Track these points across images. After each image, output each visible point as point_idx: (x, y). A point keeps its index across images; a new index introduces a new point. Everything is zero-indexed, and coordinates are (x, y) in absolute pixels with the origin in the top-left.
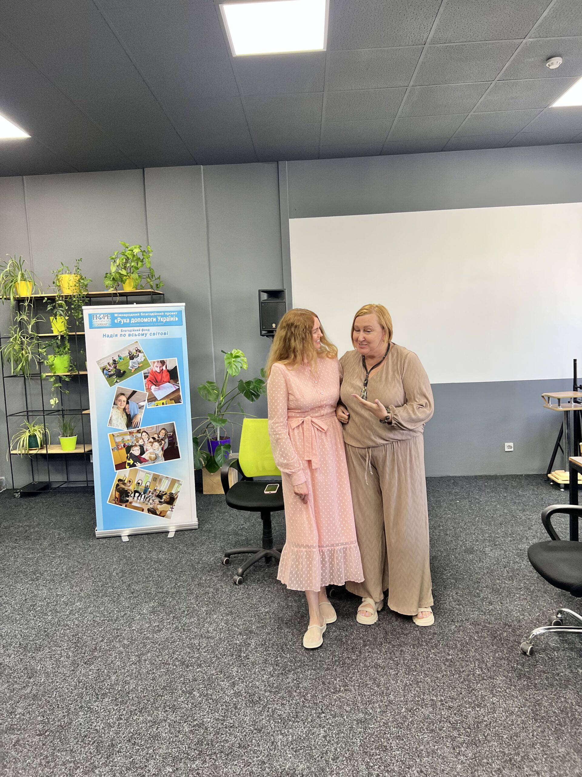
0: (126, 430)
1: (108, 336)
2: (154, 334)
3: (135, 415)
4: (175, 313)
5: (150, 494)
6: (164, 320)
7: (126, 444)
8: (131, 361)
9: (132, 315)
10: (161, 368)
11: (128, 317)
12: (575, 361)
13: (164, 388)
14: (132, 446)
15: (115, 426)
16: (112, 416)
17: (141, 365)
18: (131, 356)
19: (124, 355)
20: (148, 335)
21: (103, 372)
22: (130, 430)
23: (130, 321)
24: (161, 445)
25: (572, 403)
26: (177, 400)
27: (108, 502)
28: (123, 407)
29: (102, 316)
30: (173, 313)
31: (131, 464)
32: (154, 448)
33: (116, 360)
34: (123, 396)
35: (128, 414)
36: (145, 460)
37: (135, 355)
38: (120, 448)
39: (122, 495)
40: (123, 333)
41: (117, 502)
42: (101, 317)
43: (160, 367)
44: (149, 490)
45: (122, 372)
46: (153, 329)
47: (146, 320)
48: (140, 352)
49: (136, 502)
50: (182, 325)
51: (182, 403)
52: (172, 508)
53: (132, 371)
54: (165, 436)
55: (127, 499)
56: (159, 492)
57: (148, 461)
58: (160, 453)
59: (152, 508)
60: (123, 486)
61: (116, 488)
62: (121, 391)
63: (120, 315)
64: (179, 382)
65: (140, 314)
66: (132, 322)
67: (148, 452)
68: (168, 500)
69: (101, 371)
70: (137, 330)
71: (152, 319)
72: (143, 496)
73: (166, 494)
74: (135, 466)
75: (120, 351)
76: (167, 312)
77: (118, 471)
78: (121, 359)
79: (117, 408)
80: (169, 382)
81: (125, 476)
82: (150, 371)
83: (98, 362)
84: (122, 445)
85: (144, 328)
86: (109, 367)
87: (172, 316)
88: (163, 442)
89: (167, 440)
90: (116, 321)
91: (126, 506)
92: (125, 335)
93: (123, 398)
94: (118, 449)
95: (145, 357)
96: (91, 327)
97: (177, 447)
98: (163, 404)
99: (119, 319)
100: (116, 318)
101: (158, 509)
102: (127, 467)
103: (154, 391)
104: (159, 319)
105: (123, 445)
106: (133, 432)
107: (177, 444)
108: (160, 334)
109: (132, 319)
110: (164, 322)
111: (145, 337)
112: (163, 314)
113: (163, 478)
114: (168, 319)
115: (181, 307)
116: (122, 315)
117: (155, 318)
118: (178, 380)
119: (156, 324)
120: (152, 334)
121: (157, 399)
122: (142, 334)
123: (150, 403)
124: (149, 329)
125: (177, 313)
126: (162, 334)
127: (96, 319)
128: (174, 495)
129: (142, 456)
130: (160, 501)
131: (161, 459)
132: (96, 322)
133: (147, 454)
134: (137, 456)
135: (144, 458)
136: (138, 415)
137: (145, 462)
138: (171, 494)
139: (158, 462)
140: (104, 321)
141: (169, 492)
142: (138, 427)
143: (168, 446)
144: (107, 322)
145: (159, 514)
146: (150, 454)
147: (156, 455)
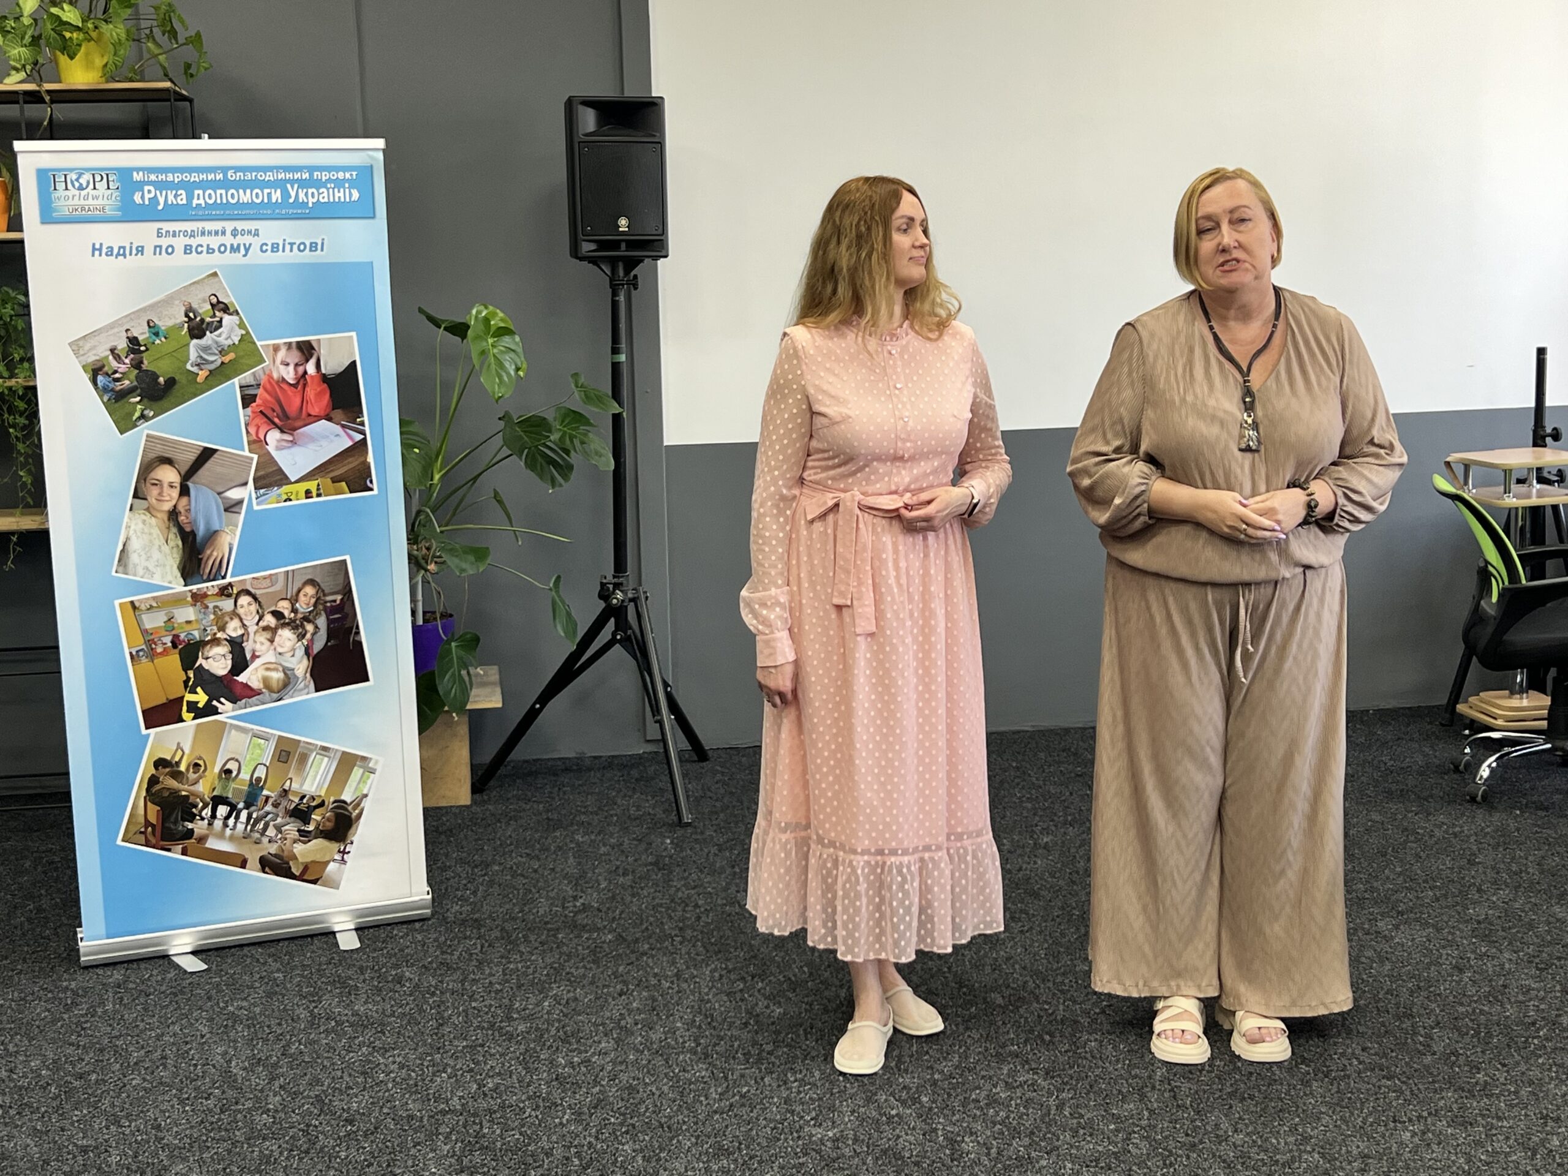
0: (179, 586)
1: (110, 253)
2: (275, 248)
3: (212, 535)
4: (348, 175)
5: (268, 808)
6: (310, 197)
7: (182, 636)
8: (195, 341)
9: (194, 178)
10: (301, 369)
11: (182, 185)
12: (1541, 352)
13: (312, 439)
14: (201, 644)
15: (141, 572)
16: (128, 539)
17: (232, 356)
18: (193, 324)
19: (170, 323)
20: (255, 249)
21: (94, 382)
22: (194, 588)
23: (190, 198)
24: (304, 636)
25: (1531, 485)
26: (359, 481)
27: (119, 842)
28: (168, 506)
29: (86, 178)
30: (341, 175)
31: (200, 705)
32: (280, 650)
33: (141, 338)
34: (167, 467)
35: (188, 529)
36: (250, 693)
37: (208, 319)
38: (159, 650)
39: (170, 814)
40: (164, 242)
41: (153, 841)
42: (83, 181)
43: (296, 365)
44: (265, 792)
45: (161, 380)
46: (272, 231)
47: (245, 197)
48: (226, 309)
49: (221, 836)
50: (374, 217)
51: (375, 492)
52: (344, 852)
53: (199, 379)
54: (315, 605)
55: (190, 826)
56: (297, 800)
57: (258, 693)
58: (301, 666)
59: (275, 856)
60: (173, 783)
61: (148, 790)
62: (159, 450)
63: (153, 177)
64: (366, 419)
65: (225, 175)
66: (195, 202)
67: (257, 663)
68: (330, 825)
69: (85, 379)
70: (216, 233)
71: (269, 194)
72: (244, 815)
73: (322, 804)
74: (215, 712)
75: (152, 307)
76: (321, 169)
77: (153, 731)
78: (157, 334)
79: (148, 510)
80: (329, 419)
81: (179, 747)
82: (263, 379)
83: (76, 346)
84: (168, 640)
85: (240, 225)
86: (114, 364)
87: (339, 184)
88: (310, 628)
89: (322, 621)
90: (137, 198)
91: (184, 852)
92: (170, 250)
93: (169, 475)
94: (152, 654)
95: (245, 328)
96: (48, 217)
97: (360, 643)
98: (308, 494)
99: (149, 192)
100: (140, 186)
101: (294, 858)
102: (186, 715)
103: (278, 448)
104: (293, 194)
105: (170, 638)
106: (205, 595)
107: (358, 633)
108: (295, 247)
109: (196, 192)
110: (310, 205)
111: (245, 256)
112: (306, 176)
113: (312, 751)
114: (325, 194)
115: (371, 153)
116: (160, 178)
117: (279, 191)
118: (361, 412)
119: (284, 212)
120: (269, 248)
121: (287, 477)
122: (232, 245)
123: (262, 491)
124: (257, 230)
125: (354, 173)
126: (302, 247)
127: (67, 189)
128: (350, 808)
129: (238, 675)
130: (304, 831)
131: (302, 685)
132: (67, 198)
133: (256, 669)
134: (220, 679)
135: (246, 686)
136: (224, 535)
137: (250, 697)
138: (341, 804)
139: (292, 697)
140: (96, 198)
141: (332, 799)
142: (224, 577)
143: (328, 640)
144: (105, 202)
145: (297, 874)
146: (268, 669)
147: (285, 674)
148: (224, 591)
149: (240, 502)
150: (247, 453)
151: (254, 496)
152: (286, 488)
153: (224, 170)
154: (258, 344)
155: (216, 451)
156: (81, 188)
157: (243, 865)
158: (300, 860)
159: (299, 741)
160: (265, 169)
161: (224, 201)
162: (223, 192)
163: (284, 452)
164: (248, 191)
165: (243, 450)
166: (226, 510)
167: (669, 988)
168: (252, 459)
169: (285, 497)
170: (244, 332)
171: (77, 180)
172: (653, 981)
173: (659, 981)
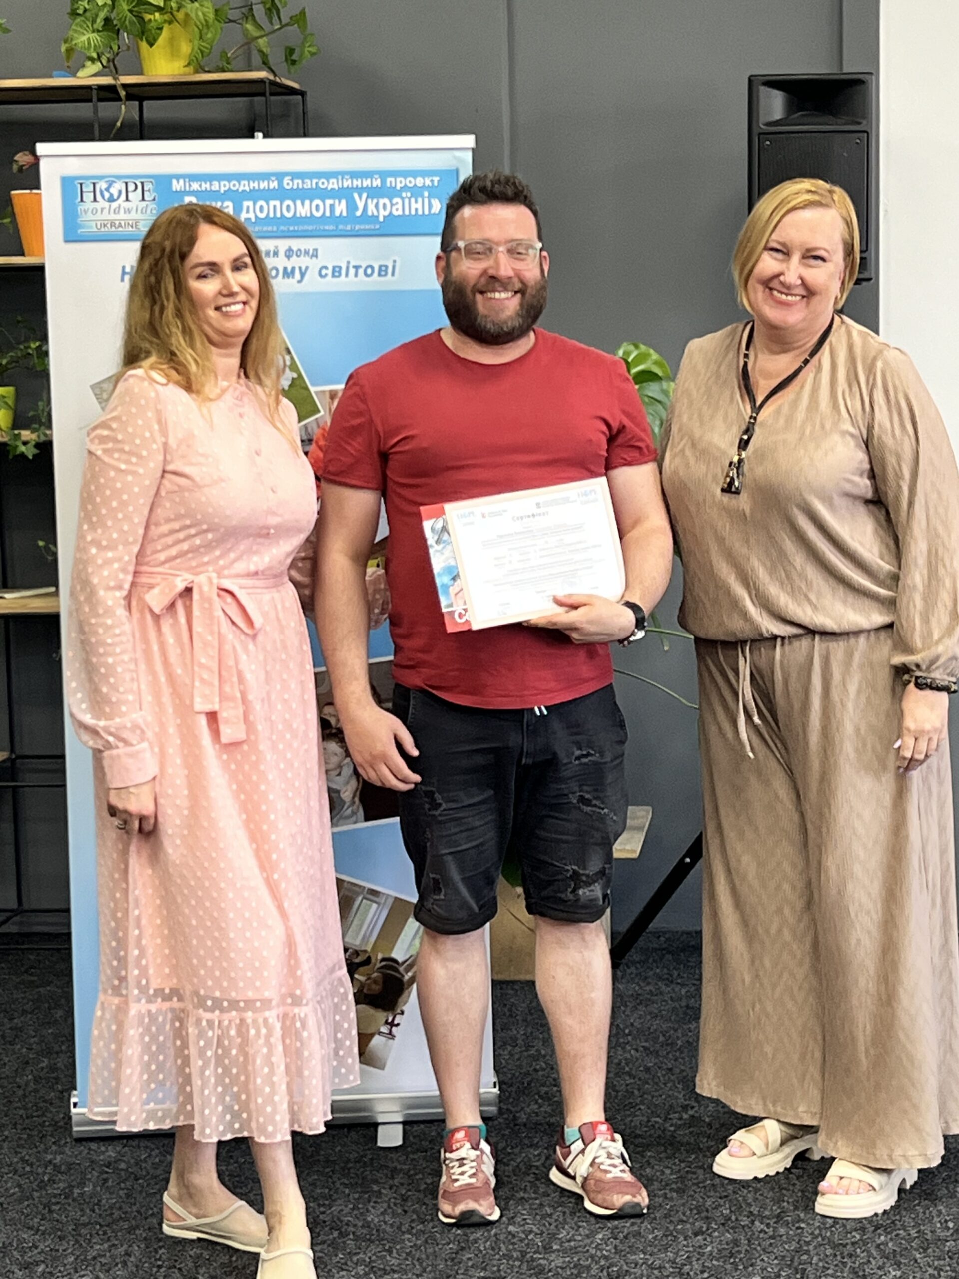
2: (336, 272)
6: (381, 209)
9: (244, 186)
11: (229, 195)
20: (312, 274)
23: (238, 211)
29: (119, 186)
30: (419, 182)
42: (114, 191)
46: (333, 250)
47: (303, 209)
52: (392, 1024)
58: (348, 788)
63: (195, 186)
65: (280, 183)
68: (376, 988)
71: (332, 207)
73: (368, 961)
76: (395, 174)
83: (99, 389)
85: (296, 244)
87: (416, 192)
95: (297, 370)
96: (73, 235)
100: (180, 197)
104: (361, 205)
108: (361, 271)
109: (246, 204)
110: (381, 219)
111: (299, 282)
112: (377, 183)
113: (358, 894)
114: (400, 206)
115: (457, 154)
116: (204, 186)
117: (344, 202)
119: (349, 228)
120: (329, 272)
122: (285, 269)
124: (316, 250)
125: (436, 179)
126: (369, 271)
127: (95, 200)
128: (401, 969)
131: (349, 811)
132: (96, 211)
138: (391, 963)
139: (336, 826)
140: (129, 211)
141: (380, 956)
144: (139, 216)
153: (280, 176)
154: (312, 389)
156: (112, 200)
160: (328, 175)
161: (278, 215)
162: (277, 203)
164: (307, 202)
167: (762, 1231)
170: (295, 375)
171: (108, 190)
172: (745, 1221)
173: (753, 1222)
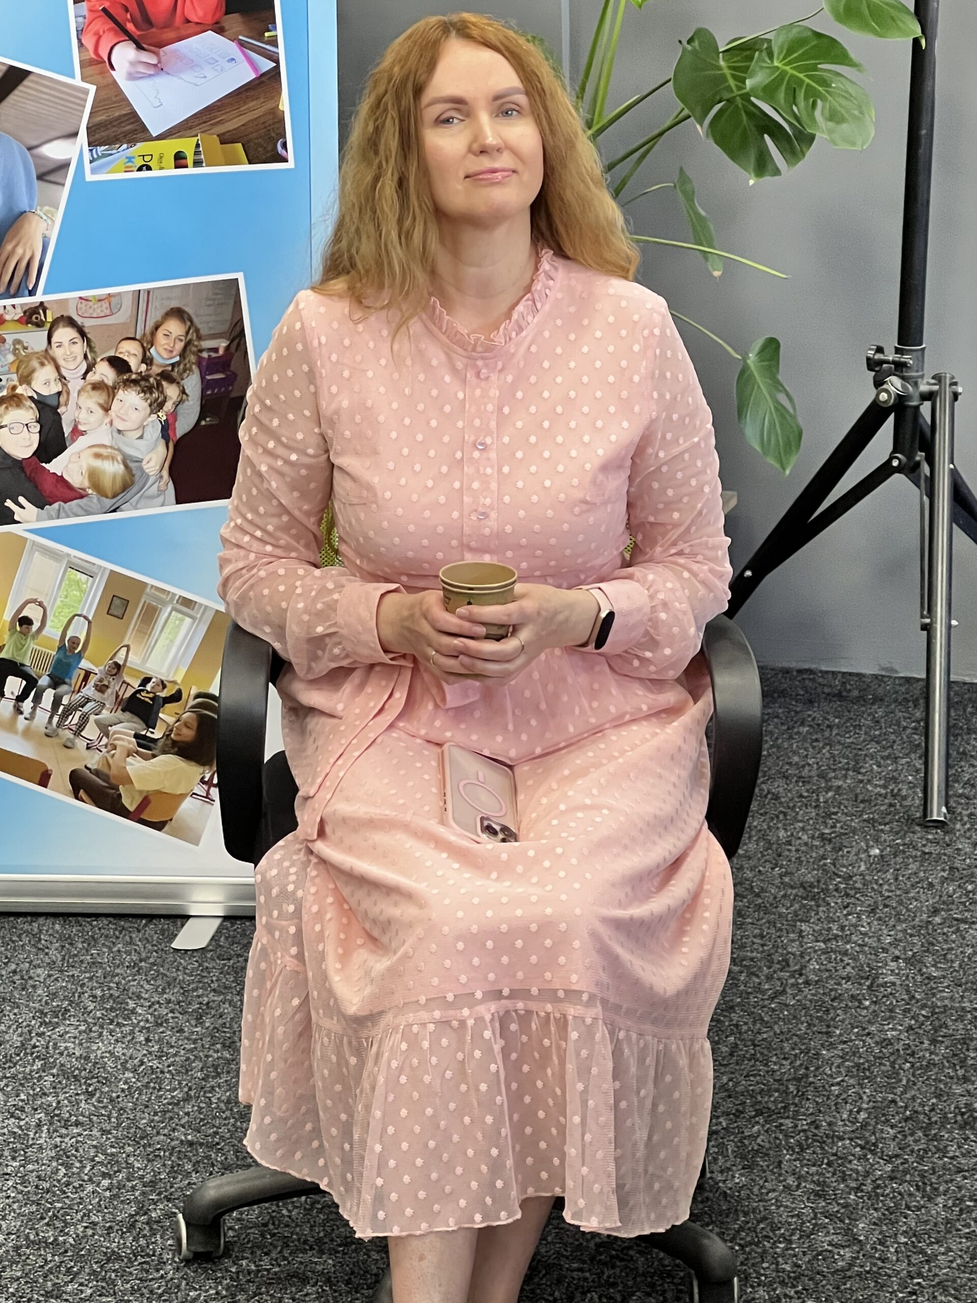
3: (16, 219)
5: (89, 690)
13: (191, 65)
24: (161, 406)
26: (265, 143)
32: (119, 425)
36: (67, 493)
44: (85, 664)
49: (9, 728)
51: (290, 165)
52: (210, 784)
54: (183, 354)
56: (136, 684)
57: (79, 495)
58: (154, 457)
59: (97, 773)
64: (280, 32)
72: (48, 696)
74: (10, 519)
80: (220, 31)
88: (172, 391)
89: (193, 383)
98: (179, 160)
101: (127, 780)
103: (132, 77)
106: (1, 320)
118: (274, 22)
121: (144, 129)
123: (101, 149)
129: (48, 461)
130: (145, 737)
131: (154, 489)
133: (79, 455)
134: (19, 465)
135: (60, 480)
136: (34, 220)
137: (65, 501)
138: (208, 701)
139: (136, 508)
142: (32, 293)
143: (202, 417)
145: (132, 808)
146: (97, 456)
147: (126, 466)
148: (32, 316)
149: (65, 165)
150: (77, 81)
151: (87, 157)
152: (141, 147)
155: (27, 73)
157: (44, 780)
158: (137, 786)
159: (145, 585)
163: (144, 84)
165: (73, 77)
166: (40, 177)
168: (86, 92)
169: (140, 162)
